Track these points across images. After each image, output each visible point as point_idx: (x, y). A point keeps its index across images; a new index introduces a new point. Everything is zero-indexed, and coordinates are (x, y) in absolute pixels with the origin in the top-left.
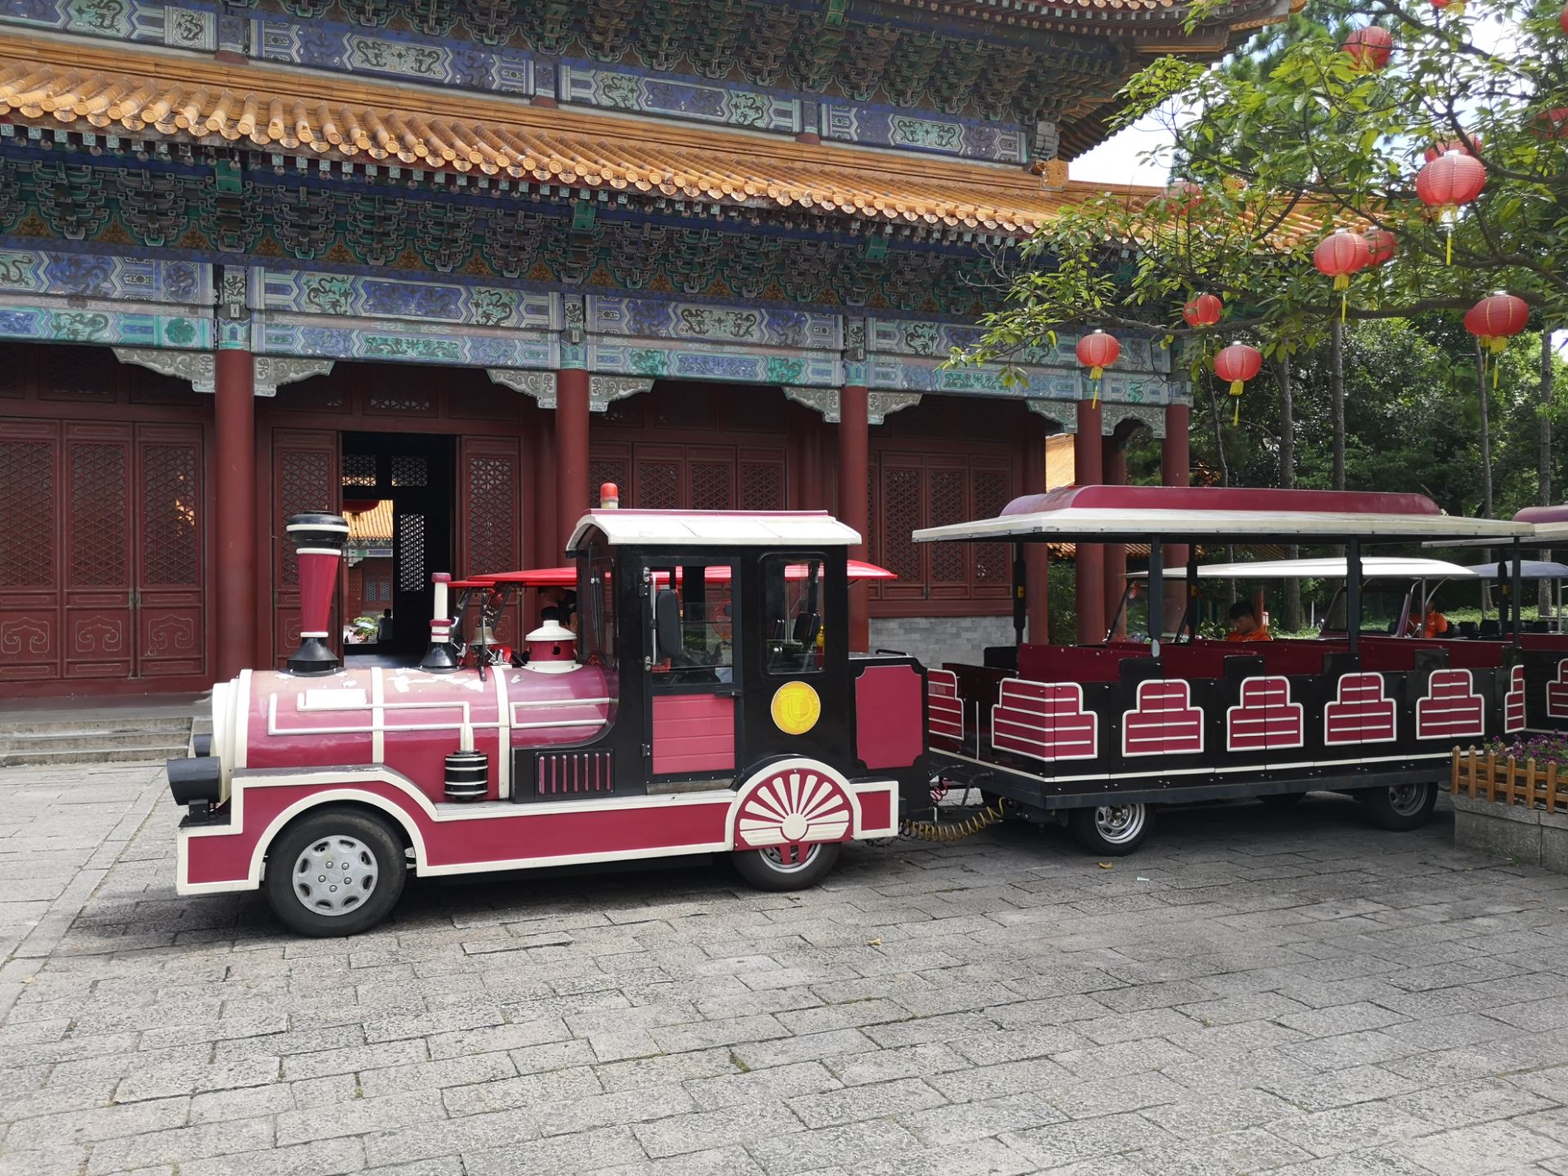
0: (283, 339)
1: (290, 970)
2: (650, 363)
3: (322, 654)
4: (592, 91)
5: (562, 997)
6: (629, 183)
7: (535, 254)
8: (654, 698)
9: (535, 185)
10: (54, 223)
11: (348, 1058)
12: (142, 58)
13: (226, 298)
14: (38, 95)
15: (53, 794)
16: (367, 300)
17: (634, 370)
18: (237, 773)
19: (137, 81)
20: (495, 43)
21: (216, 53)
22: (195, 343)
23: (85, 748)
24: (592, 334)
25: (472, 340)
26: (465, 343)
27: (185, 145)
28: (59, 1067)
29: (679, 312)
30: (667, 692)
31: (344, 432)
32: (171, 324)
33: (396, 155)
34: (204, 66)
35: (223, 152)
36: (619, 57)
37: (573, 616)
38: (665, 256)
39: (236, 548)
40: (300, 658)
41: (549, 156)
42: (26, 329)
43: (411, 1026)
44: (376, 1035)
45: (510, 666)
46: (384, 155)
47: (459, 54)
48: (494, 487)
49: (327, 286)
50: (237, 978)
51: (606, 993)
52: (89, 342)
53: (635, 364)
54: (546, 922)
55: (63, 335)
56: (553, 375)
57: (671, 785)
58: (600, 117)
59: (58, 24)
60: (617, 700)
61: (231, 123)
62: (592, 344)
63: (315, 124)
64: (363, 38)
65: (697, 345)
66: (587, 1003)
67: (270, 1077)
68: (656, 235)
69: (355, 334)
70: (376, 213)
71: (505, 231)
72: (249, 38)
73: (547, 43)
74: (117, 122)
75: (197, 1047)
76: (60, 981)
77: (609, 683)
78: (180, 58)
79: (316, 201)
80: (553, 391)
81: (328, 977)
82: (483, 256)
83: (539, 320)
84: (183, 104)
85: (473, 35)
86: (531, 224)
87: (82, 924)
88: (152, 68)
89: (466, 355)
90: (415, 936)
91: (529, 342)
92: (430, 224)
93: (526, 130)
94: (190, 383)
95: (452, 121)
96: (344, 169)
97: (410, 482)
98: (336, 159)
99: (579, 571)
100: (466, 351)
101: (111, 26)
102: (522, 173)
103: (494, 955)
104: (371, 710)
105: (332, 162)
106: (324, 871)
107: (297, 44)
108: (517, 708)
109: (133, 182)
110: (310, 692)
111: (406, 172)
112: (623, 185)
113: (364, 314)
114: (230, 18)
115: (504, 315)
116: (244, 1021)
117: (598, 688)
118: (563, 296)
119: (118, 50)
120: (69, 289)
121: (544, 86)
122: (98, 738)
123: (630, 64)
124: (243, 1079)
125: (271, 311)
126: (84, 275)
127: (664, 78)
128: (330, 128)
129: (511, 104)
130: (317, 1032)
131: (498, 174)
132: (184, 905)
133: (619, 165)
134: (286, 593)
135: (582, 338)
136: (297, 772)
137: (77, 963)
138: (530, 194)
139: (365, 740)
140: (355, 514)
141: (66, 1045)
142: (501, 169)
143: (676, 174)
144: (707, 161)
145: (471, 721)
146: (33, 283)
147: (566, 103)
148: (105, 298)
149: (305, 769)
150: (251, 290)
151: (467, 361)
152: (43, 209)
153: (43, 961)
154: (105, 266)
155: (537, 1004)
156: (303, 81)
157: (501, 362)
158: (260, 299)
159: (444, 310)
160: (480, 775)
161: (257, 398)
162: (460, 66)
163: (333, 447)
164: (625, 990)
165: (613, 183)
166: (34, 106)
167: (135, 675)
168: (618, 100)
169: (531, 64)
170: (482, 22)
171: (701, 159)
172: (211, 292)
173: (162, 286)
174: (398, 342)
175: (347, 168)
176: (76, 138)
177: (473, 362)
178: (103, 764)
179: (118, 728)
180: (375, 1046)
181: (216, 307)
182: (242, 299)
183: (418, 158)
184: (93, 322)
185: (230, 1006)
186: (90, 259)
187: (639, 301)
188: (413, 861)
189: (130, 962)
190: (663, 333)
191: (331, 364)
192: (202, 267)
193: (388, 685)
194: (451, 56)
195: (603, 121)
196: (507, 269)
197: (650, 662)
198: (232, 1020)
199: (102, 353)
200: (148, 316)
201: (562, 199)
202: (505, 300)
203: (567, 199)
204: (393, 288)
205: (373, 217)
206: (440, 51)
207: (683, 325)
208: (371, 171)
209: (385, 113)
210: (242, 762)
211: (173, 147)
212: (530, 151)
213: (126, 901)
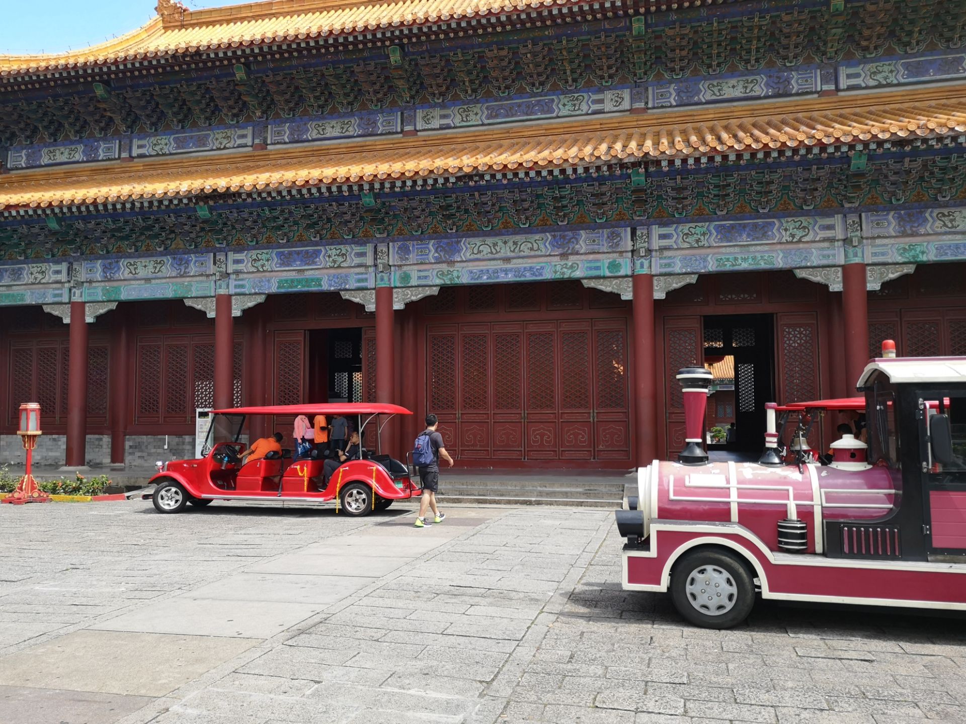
0: (669, 265)
1: (687, 645)
2: (912, 253)
3: (698, 452)
4: (862, 78)
5: (870, 699)
6: (892, 134)
7: (824, 192)
8: (931, 492)
9: (823, 147)
10: (553, 217)
11: (725, 710)
12: (594, 122)
13: (638, 245)
14: (546, 153)
15: (557, 523)
16: (717, 236)
17: (900, 259)
18: (652, 521)
19: (591, 135)
20: (793, 64)
21: (631, 110)
22: (622, 272)
23: (571, 498)
24: (867, 238)
25: (784, 253)
26: (779, 255)
27: (616, 164)
28: (567, 678)
29: (935, 215)
30: (942, 488)
31: (705, 317)
32: (610, 263)
33: (733, 146)
34: (625, 119)
35: (635, 165)
36: (881, 51)
37: (864, 430)
38: (922, 178)
39: (645, 386)
40: (686, 454)
41: (833, 127)
42: (541, 275)
43: (764, 697)
44: (742, 699)
45: (819, 465)
46: (725, 148)
47: (770, 77)
48: (800, 345)
49: (693, 231)
50: (656, 644)
51: (905, 704)
52: (569, 278)
53: (901, 255)
54: (854, 643)
55: (558, 276)
56: (840, 269)
57: (948, 557)
58: (868, 94)
59: (554, 115)
60: (901, 492)
61: (639, 147)
62: (868, 245)
63: (685, 138)
64: (711, 82)
65: (950, 237)
66: (889, 708)
67: (679, 711)
68: (914, 165)
69: (710, 257)
70: (721, 184)
71: (804, 180)
72: (647, 98)
73: (829, 55)
74: (582, 159)
75: (637, 683)
76: (566, 629)
77: (894, 479)
78: (611, 118)
79: (686, 182)
80: (840, 279)
81: (709, 653)
82: (789, 198)
83: (829, 234)
84: (614, 142)
85: (779, 63)
86: (822, 173)
87: (574, 597)
88: (598, 126)
89: (779, 261)
90: (762, 637)
91: (823, 249)
92: (754, 184)
93: (815, 114)
94: (620, 295)
95: (766, 118)
96: (702, 161)
97: (744, 344)
98: (697, 156)
99: (867, 401)
100: (779, 260)
101: (579, 109)
102: (814, 142)
103: (818, 660)
104: (729, 488)
105: (695, 158)
106: (705, 587)
107: (674, 94)
108: (826, 493)
109: (590, 189)
110: (692, 475)
111: (739, 156)
112: (887, 136)
113: (715, 245)
114: (637, 89)
115: (804, 234)
116: (662, 672)
117: (887, 483)
118: (845, 216)
119: (582, 121)
120: (560, 251)
121: (827, 83)
122: (577, 493)
123: (890, 54)
124: (664, 709)
125: (662, 249)
126: (567, 243)
127: (916, 57)
128: (693, 138)
129: (805, 100)
130: (705, 688)
131: (798, 145)
132: (625, 595)
133: (884, 123)
134: (673, 413)
135: (860, 242)
136: (686, 524)
137: (573, 620)
138: (820, 154)
139: (726, 507)
140: (710, 365)
141: (569, 666)
142: (800, 142)
143: (928, 120)
144: (952, 107)
145: (795, 499)
146: (544, 250)
147: (844, 90)
148: (577, 253)
149: (691, 522)
150: (651, 239)
151: (780, 266)
152: (548, 211)
153: (556, 616)
154: (577, 237)
155: (852, 700)
156: (677, 115)
157: (803, 264)
158: (656, 243)
159: (765, 235)
160: (802, 536)
161: (656, 301)
162: (772, 84)
163: (698, 326)
164: (920, 704)
165: (880, 136)
166: (544, 159)
167: (594, 459)
168: (881, 80)
169: (818, 72)
170: (785, 54)
171: (948, 106)
172: (630, 243)
173: (605, 243)
174: (736, 259)
175: (704, 160)
176: (563, 171)
177: (785, 266)
178: (580, 508)
179: (587, 488)
180: (742, 706)
181: (633, 251)
182: (646, 245)
183: (747, 145)
184: (572, 267)
185: (654, 661)
186: (570, 234)
187: (902, 212)
188: (759, 587)
189: (599, 624)
190: (922, 231)
191: (696, 276)
192: (625, 230)
193: (739, 473)
194: (765, 79)
195: (871, 96)
196: (805, 204)
197: (927, 466)
198: (655, 670)
199: (577, 282)
200: (598, 260)
201: (843, 153)
202: (805, 224)
203: (847, 152)
204: (732, 227)
205: (719, 186)
206: (758, 77)
207: (938, 223)
208: (718, 159)
209: (725, 122)
210: (655, 514)
211: (610, 167)
212: (819, 127)
213: (595, 588)
